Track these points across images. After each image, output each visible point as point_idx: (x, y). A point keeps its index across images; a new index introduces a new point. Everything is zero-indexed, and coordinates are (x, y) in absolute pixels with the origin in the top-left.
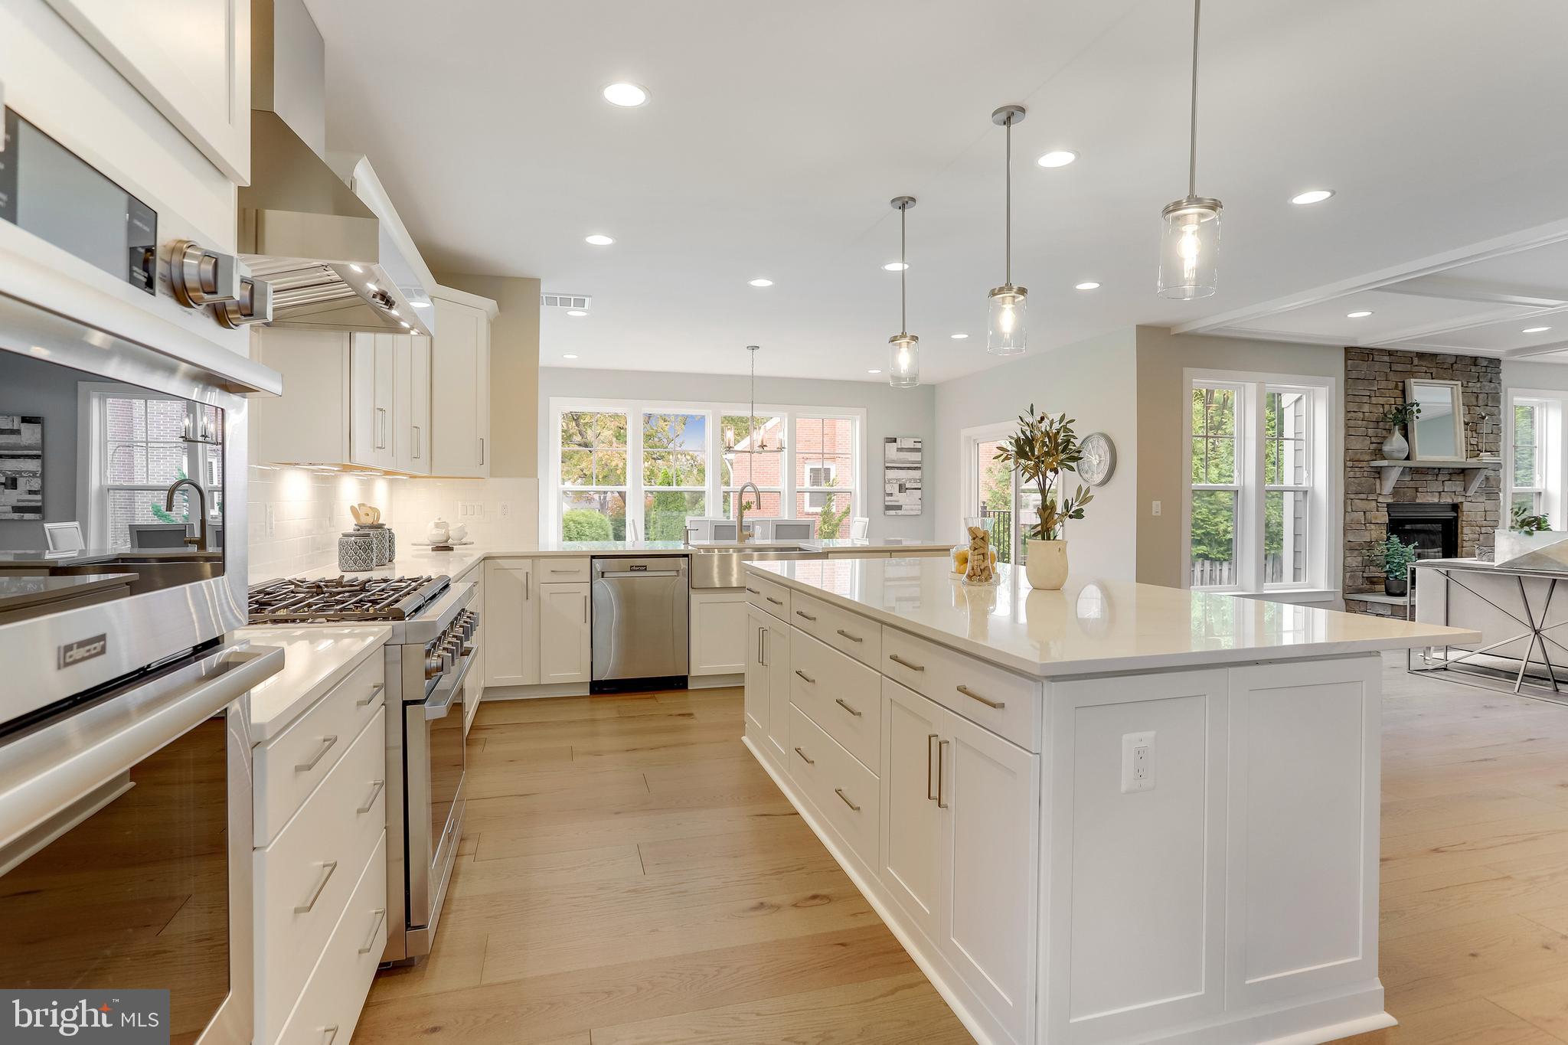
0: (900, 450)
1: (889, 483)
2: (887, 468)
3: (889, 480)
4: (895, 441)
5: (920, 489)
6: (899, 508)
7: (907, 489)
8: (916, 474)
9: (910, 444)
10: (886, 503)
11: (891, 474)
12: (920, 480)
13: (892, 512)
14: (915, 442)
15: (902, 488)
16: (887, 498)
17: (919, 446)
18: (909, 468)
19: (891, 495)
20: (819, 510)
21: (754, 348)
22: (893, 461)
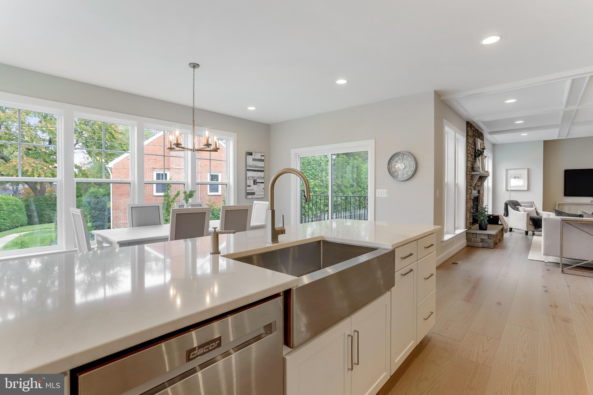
0: (254, 160)
1: (249, 179)
2: (248, 170)
3: (249, 177)
4: (251, 154)
5: (263, 183)
6: (253, 194)
7: (257, 183)
8: (261, 174)
9: (258, 156)
10: (247, 191)
11: (250, 174)
12: (264, 177)
13: (250, 197)
14: (261, 156)
15: (255, 182)
16: (248, 188)
17: (263, 158)
18: (258, 171)
19: (250, 186)
20: (162, 194)
21: (195, 66)
22: (251, 166)
